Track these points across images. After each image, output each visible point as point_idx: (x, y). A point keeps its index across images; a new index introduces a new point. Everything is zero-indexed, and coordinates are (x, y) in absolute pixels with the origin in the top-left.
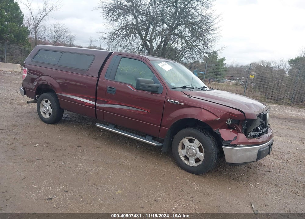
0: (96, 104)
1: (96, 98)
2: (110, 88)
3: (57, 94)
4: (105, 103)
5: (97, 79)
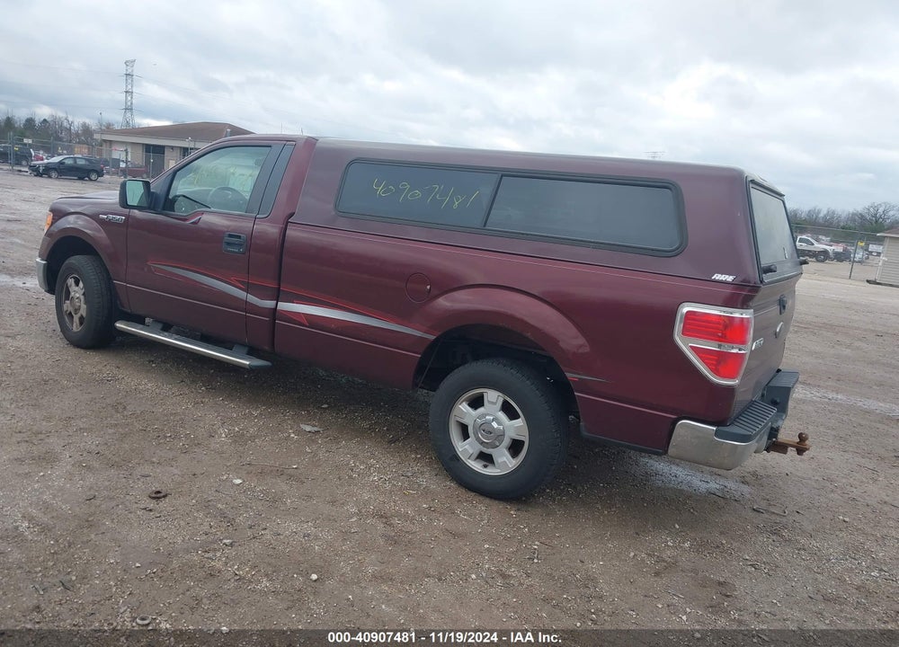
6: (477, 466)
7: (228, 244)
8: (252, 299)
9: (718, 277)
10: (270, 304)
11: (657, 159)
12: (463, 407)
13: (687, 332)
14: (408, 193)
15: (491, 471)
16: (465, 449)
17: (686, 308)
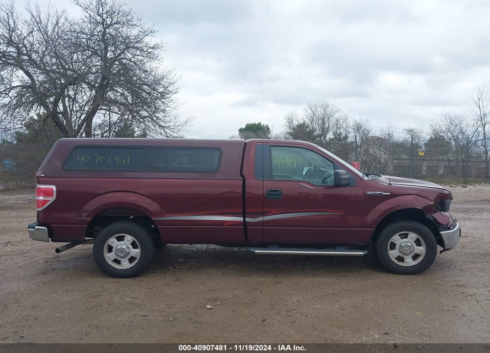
0: (244, 219)
1: (244, 210)
2: (270, 191)
3: (153, 219)
4: (264, 214)
5: (241, 182)
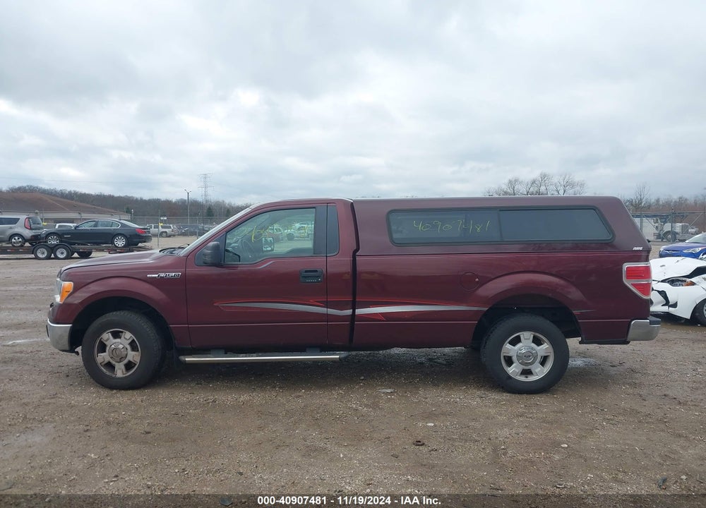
6: (523, 379)
7: (306, 277)
8: (331, 311)
9: (635, 249)
10: (349, 312)
11: (597, 195)
12: (508, 346)
13: (628, 277)
14: (441, 227)
15: (531, 379)
16: (514, 370)
17: (626, 266)
